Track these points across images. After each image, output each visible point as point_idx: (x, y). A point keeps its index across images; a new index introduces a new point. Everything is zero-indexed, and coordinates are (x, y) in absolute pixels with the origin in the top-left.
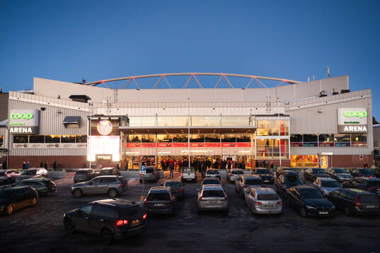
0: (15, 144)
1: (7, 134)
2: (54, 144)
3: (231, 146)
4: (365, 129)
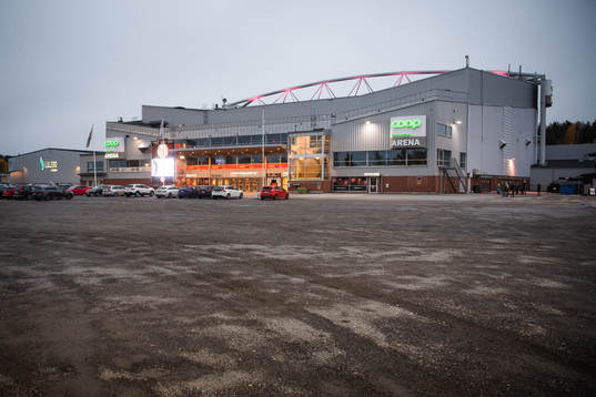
0: (110, 169)
3: (276, 167)
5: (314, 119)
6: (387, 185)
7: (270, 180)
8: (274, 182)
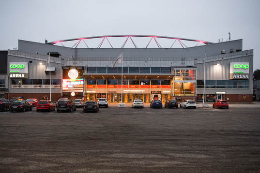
0: (12, 85)
1: (7, 79)
2: (39, 85)
3: (157, 87)
4: (247, 76)
5: (183, 60)
6: (228, 99)
7: (153, 96)
8: (156, 96)
